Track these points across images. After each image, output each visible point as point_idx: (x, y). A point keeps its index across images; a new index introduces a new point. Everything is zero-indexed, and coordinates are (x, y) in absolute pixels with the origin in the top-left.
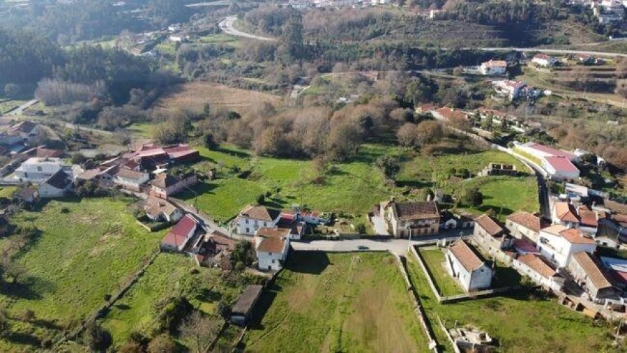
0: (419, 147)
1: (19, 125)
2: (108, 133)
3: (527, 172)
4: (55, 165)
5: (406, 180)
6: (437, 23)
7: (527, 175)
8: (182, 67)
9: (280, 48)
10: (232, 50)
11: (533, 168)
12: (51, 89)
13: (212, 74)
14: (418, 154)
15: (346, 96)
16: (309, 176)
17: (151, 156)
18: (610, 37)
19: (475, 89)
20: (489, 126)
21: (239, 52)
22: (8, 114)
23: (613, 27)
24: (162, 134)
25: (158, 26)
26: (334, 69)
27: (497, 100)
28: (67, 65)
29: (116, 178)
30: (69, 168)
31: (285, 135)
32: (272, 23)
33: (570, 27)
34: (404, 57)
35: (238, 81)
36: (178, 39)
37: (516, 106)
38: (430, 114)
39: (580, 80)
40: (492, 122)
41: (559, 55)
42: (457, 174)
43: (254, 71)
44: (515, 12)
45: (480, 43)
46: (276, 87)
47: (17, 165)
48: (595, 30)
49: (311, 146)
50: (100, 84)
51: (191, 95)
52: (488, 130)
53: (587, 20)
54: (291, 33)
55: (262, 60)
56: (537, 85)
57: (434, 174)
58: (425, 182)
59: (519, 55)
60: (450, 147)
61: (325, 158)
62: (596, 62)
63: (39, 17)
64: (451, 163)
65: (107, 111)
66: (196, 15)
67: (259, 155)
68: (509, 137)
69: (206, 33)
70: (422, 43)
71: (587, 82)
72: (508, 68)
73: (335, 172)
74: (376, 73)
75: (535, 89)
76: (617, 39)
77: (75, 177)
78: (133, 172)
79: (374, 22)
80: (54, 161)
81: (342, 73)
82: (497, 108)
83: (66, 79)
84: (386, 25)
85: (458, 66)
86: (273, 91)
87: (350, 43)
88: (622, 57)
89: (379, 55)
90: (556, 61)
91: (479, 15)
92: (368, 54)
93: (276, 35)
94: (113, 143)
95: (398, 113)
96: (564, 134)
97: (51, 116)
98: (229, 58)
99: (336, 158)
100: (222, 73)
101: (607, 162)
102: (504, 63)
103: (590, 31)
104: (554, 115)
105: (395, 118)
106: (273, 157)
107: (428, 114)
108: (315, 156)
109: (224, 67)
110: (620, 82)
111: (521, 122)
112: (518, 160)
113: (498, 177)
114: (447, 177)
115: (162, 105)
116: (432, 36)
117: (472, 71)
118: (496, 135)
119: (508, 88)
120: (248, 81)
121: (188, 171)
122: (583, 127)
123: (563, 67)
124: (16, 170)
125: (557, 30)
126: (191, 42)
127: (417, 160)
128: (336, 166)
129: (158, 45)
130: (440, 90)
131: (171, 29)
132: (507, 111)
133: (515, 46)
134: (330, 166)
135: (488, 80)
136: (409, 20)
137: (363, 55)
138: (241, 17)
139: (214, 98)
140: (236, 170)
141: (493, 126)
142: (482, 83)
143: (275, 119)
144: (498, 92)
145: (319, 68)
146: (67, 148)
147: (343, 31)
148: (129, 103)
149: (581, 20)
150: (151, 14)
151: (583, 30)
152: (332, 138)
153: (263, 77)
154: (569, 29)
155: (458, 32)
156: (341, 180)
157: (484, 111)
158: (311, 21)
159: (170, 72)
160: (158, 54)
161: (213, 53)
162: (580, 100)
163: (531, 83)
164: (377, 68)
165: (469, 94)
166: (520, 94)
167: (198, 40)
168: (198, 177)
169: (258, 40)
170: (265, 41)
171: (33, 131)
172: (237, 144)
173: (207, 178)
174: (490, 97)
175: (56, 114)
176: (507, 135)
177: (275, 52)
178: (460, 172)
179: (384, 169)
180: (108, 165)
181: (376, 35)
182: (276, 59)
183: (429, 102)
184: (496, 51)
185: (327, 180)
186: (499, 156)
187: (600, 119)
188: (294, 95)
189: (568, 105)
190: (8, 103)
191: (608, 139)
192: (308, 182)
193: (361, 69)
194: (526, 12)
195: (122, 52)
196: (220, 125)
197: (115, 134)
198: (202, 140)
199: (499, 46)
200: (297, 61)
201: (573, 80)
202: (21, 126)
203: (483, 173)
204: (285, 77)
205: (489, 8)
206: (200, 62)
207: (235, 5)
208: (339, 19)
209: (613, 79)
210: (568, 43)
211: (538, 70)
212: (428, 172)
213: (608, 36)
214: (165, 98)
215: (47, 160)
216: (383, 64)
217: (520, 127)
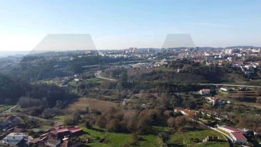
0: (177, 128)
1: (8, 117)
2: (45, 120)
3: (224, 140)
4: (21, 136)
5: (172, 143)
6: (181, 74)
7: (225, 141)
8: (78, 91)
9: (118, 84)
10: (99, 84)
11: (227, 138)
12: (24, 101)
13: (91, 94)
14: (176, 131)
15: (145, 103)
16: (130, 141)
17: (62, 132)
18: (251, 80)
19: (198, 101)
20: (206, 118)
21: (102, 85)
22: (4, 112)
23: (251, 76)
24: (68, 121)
25: (70, 75)
26: (140, 92)
27: (208, 105)
28: (32, 91)
29: (46, 142)
30: (26, 138)
31: (120, 122)
32: (115, 74)
33: (234, 76)
34: (168, 88)
35: (101, 97)
36: (78, 80)
37: (216, 108)
38: (181, 112)
39: (241, 97)
40: (207, 116)
41: (231, 87)
42: (194, 140)
43: (108, 93)
44: (211, 70)
45: (198, 82)
46: (117, 100)
47: (5, 136)
48: (244, 77)
49: (131, 127)
50: (44, 99)
51: (81, 103)
52: (205, 119)
53: (240, 73)
54: (123, 78)
55: (111, 88)
56: (224, 99)
57: (184, 140)
58: (180, 144)
59: (215, 86)
60: (190, 127)
61: (137, 133)
62: (246, 89)
63: (24, 71)
64: (191, 135)
65: (46, 110)
66: (86, 70)
67: (108, 131)
68: (214, 122)
69: (89, 78)
70: (175, 82)
71: (244, 98)
72: (211, 92)
73: (141, 139)
74: (157, 94)
75: (223, 100)
76: (253, 80)
77: (29, 142)
78: (54, 140)
79: (156, 73)
80: (21, 134)
81: (143, 94)
82: (208, 109)
83: (31, 97)
84: (160, 75)
85: (190, 91)
86: (115, 101)
87: (146, 82)
88: (257, 87)
89: (158, 87)
90: (230, 89)
91: (197, 71)
92: (154, 86)
93: (117, 79)
94: (47, 125)
95: (167, 112)
96: (238, 121)
97: (23, 112)
98: (98, 88)
99: (141, 133)
100: (95, 94)
101: (258, 135)
102: (209, 90)
103: (242, 77)
104: (232, 112)
105: (166, 114)
106: (114, 132)
107: (179, 112)
108: (133, 132)
109: (96, 91)
110: (258, 98)
111: (219, 116)
112: (220, 134)
113: (211, 142)
114: (189, 142)
115: (69, 107)
116: (179, 79)
117: (196, 93)
118: (209, 122)
119: (212, 100)
120: (105, 97)
121: (78, 139)
122: (246, 117)
123: (234, 92)
124: (4, 138)
125: (229, 77)
126: (83, 81)
127: (176, 134)
128: (141, 136)
129: (70, 82)
130: (184, 101)
131: (75, 76)
132: (213, 110)
133: (213, 83)
134: (139, 136)
135: (203, 97)
136: (170, 73)
137: (152, 86)
138: (103, 71)
139: (90, 104)
140: (98, 138)
141: (207, 117)
142: (201, 98)
143: (116, 115)
144: (208, 102)
145: (134, 92)
146: (27, 127)
147: (144, 77)
148: (56, 106)
149: (237, 73)
150: (68, 70)
151: (239, 77)
152: (140, 123)
153: (111, 96)
154: (233, 76)
155: (189, 77)
156: (144, 143)
157: (203, 110)
158: (131, 73)
159: (73, 93)
160: (69, 86)
161: (91, 85)
162: (243, 105)
163: (221, 98)
164: (158, 92)
165: (196, 103)
166: (217, 103)
167: (86, 80)
168: (82, 142)
169: (109, 81)
170: (113, 81)
171: (14, 120)
172: (99, 126)
173: (85, 142)
174: (205, 104)
175: (24, 112)
176: (213, 121)
177: (116, 85)
178: (195, 140)
179: (162, 138)
180: (44, 136)
181: (156, 79)
182: (116, 88)
183: (179, 106)
184: (205, 85)
185: (138, 143)
186: (211, 132)
187: (252, 114)
188: (124, 103)
189: (238, 107)
190: (5, 107)
191: (257, 123)
192: (130, 144)
193: (151, 92)
194: (215, 70)
195: (55, 85)
196: (93, 117)
197: (48, 120)
198: (84, 124)
199: (206, 83)
200: (125, 89)
201: (238, 97)
202: (9, 118)
203: (205, 140)
204: (120, 95)
205: (201, 68)
206: (86, 89)
207: (101, 66)
208: (142, 72)
209: (255, 96)
210: (234, 82)
211: (223, 92)
212: (181, 140)
213: (249, 79)
214: (70, 104)
215: (18, 134)
216: (160, 90)
217: (219, 118)
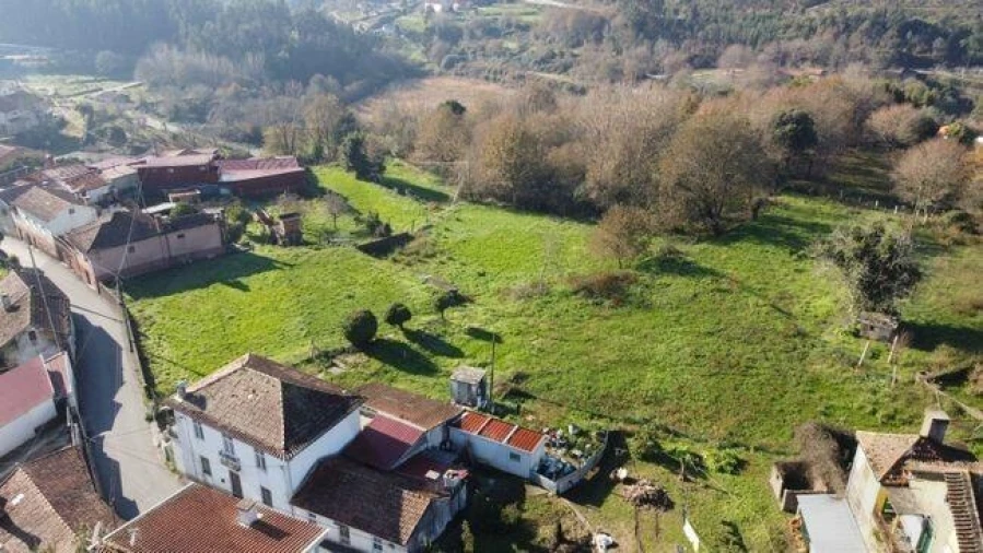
8: (428, 53)
10: (525, 28)
21: (539, 30)
26: (722, 61)
35: (522, 77)
36: (437, 7)
43: (559, 61)
55: (578, 44)
67: (466, 198)
69: (489, 2)
73: (671, 264)
74: (817, 71)
98: (520, 40)
100: (495, 63)
106: (504, 207)
109: (501, 52)
115: (365, 108)
120: (542, 77)
134: (658, 245)
145: (690, 59)
153: (575, 73)
160: (398, 31)
161: (491, 31)
164: (820, 60)
167: (472, 11)
177: (607, 27)
182: (605, 40)
193: (784, 58)
204: (617, 73)
214: (377, 98)
